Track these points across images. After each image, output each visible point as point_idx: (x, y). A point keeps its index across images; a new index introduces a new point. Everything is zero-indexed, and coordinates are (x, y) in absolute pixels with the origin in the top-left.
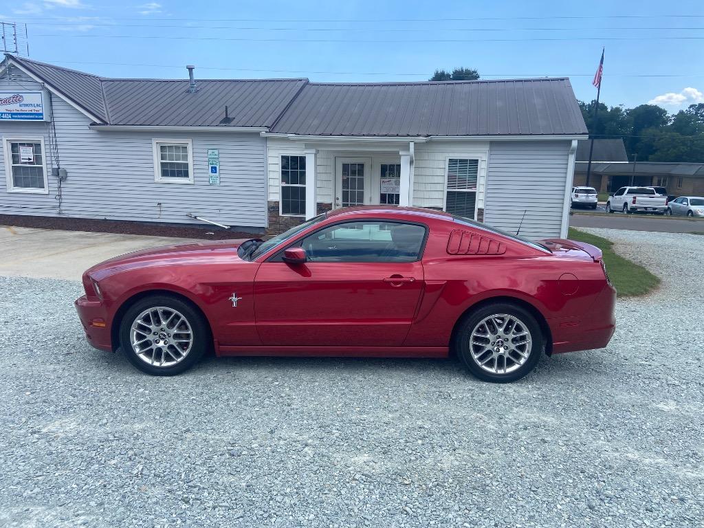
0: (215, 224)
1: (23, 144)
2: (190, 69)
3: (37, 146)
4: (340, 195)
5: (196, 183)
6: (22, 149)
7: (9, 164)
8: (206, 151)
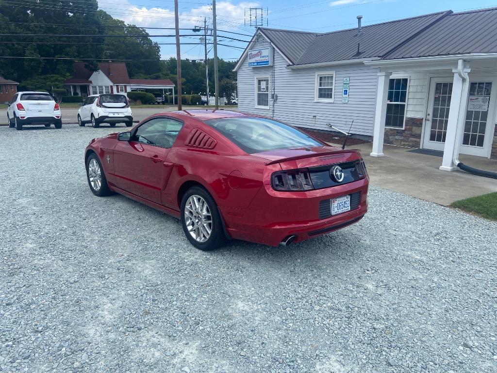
0: (341, 131)
1: (262, 80)
2: (359, 19)
3: (267, 81)
4: (431, 112)
5: (335, 102)
6: (262, 83)
7: (256, 92)
8: (342, 79)
